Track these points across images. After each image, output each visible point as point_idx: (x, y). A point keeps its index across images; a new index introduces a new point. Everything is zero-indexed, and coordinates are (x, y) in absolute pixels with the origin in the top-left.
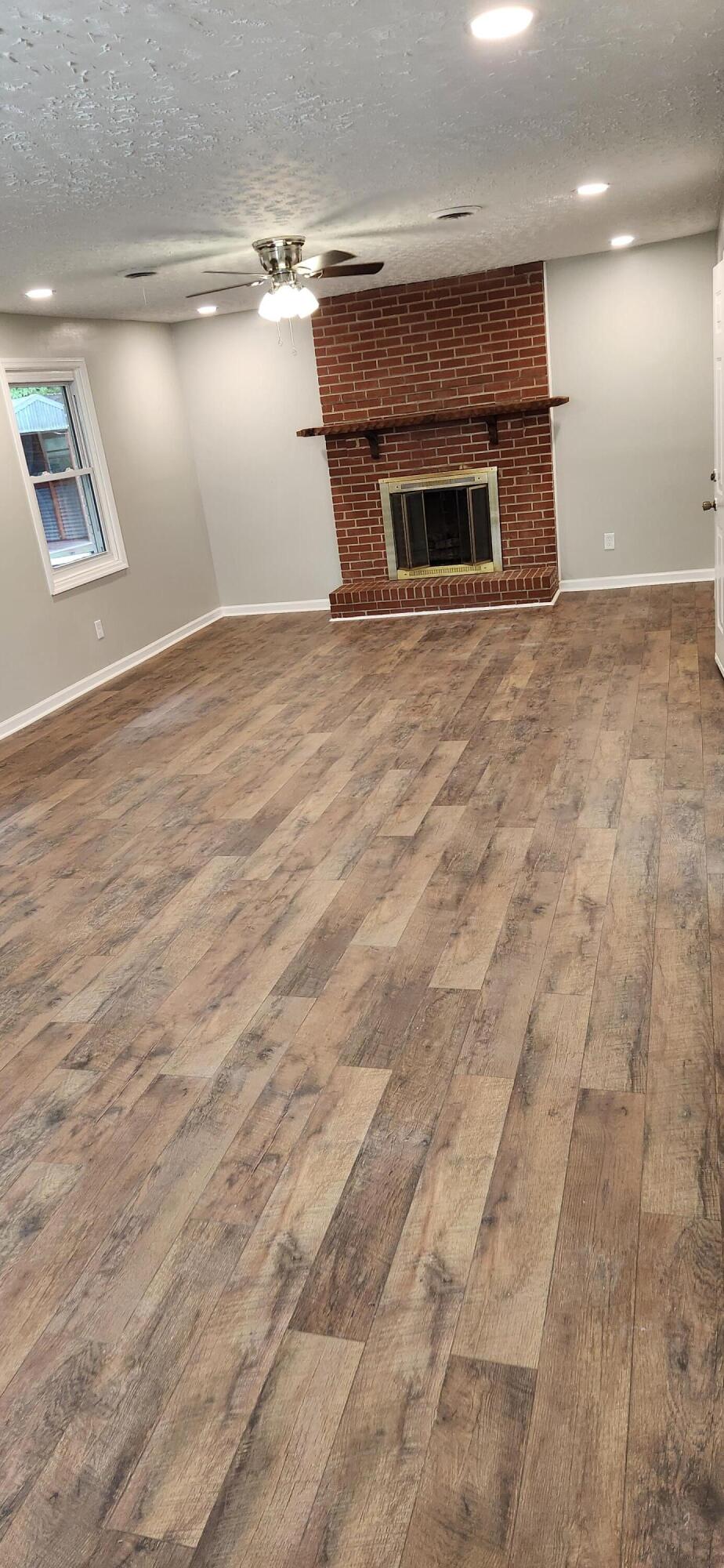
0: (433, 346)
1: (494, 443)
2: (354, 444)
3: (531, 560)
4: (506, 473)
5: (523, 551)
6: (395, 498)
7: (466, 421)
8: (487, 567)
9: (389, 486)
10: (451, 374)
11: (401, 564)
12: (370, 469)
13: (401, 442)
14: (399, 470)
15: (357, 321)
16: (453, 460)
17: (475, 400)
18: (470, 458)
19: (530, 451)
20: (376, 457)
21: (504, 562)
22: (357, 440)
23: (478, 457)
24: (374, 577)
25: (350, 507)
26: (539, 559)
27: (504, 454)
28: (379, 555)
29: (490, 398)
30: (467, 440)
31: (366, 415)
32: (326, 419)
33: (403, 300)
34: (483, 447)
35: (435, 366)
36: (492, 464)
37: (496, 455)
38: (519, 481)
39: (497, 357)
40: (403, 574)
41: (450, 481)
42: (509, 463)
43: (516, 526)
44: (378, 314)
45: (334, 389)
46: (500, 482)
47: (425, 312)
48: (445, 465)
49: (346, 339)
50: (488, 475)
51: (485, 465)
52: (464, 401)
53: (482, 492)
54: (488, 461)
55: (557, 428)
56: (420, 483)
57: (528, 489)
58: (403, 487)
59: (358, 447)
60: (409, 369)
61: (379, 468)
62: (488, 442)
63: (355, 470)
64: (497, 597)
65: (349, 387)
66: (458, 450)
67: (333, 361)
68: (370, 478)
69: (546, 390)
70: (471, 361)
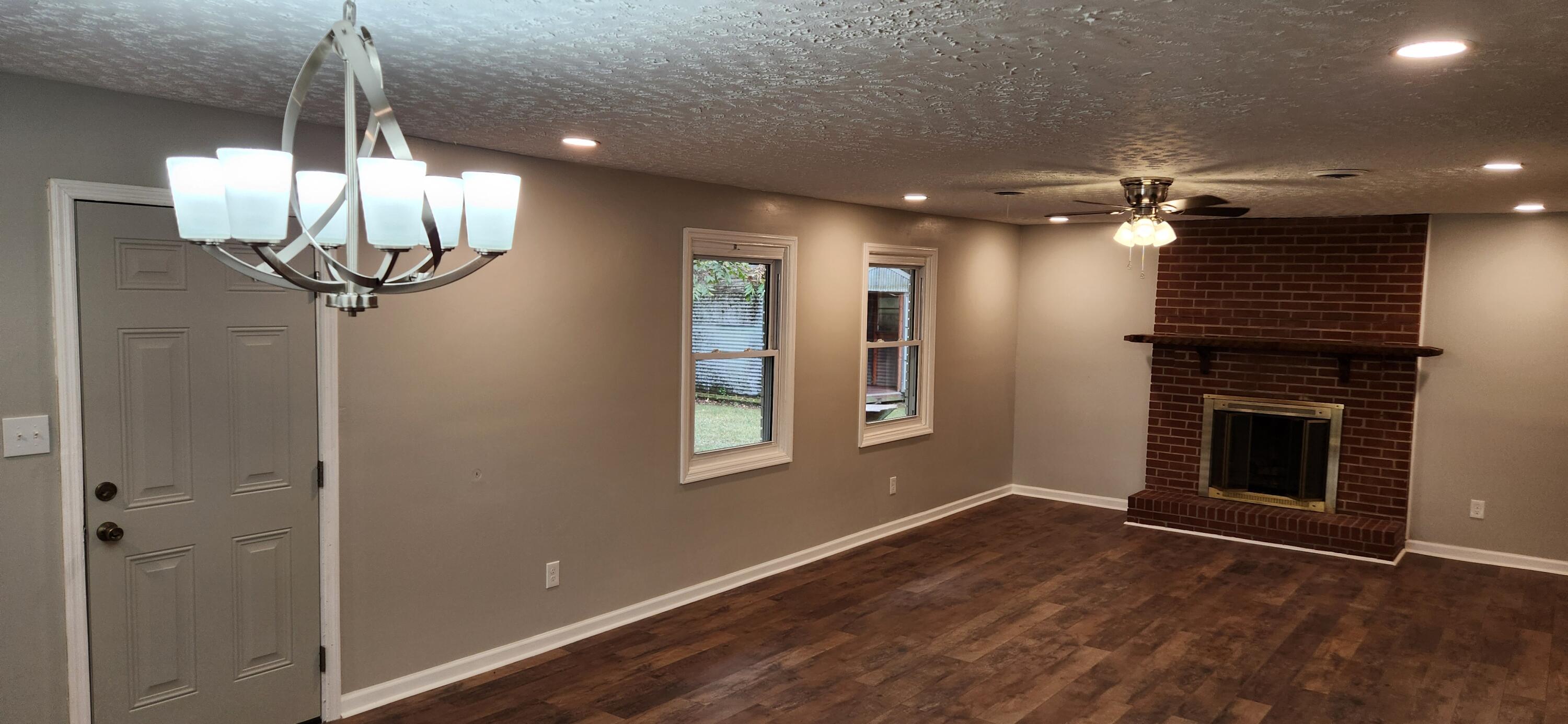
0: (1288, 278)
1: (1344, 380)
2: (1183, 356)
3: (1373, 509)
4: (1353, 413)
5: (1363, 498)
6: (1219, 416)
7: (1315, 354)
8: (1319, 506)
9: (1214, 402)
10: (1305, 306)
11: (1215, 481)
12: (1196, 382)
13: (1235, 363)
14: (1229, 389)
15: (1208, 245)
16: (1292, 389)
17: (1326, 335)
18: (1313, 391)
19: (1387, 396)
20: (1205, 372)
21: (1339, 504)
22: (1187, 353)
23: (1323, 391)
24: (1182, 489)
25: (1167, 415)
26: (1382, 510)
27: (1354, 394)
28: (1191, 468)
29: (1347, 336)
30: (1313, 372)
31: (1203, 331)
32: (1156, 328)
33: (1260, 232)
34: (1331, 383)
35: (1287, 296)
36: (1338, 401)
37: (1344, 393)
38: (1369, 424)
39: (1359, 298)
40: (1214, 493)
41: (1287, 410)
42: (1361, 404)
43: (1358, 470)
44: (1231, 241)
45: (1171, 303)
46: (1345, 421)
47: (1284, 246)
48: (1283, 393)
49: (1193, 259)
50: (1333, 411)
51: (1330, 401)
52: (1316, 334)
53: (1325, 425)
54: (1334, 397)
55: (1425, 377)
56: (1247, 405)
57: (1379, 434)
58: (1231, 405)
59: (1187, 359)
60: (1258, 295)
61: (1207, 383)
62: (1336, 378)
63: (1179, 381)
64: (1326, 541)
65: (1189, 303)
66: (1300, 380)
67: (1176, 277)
68: (1194, 391)
69: (1415, 338)
70: (1328, 298)
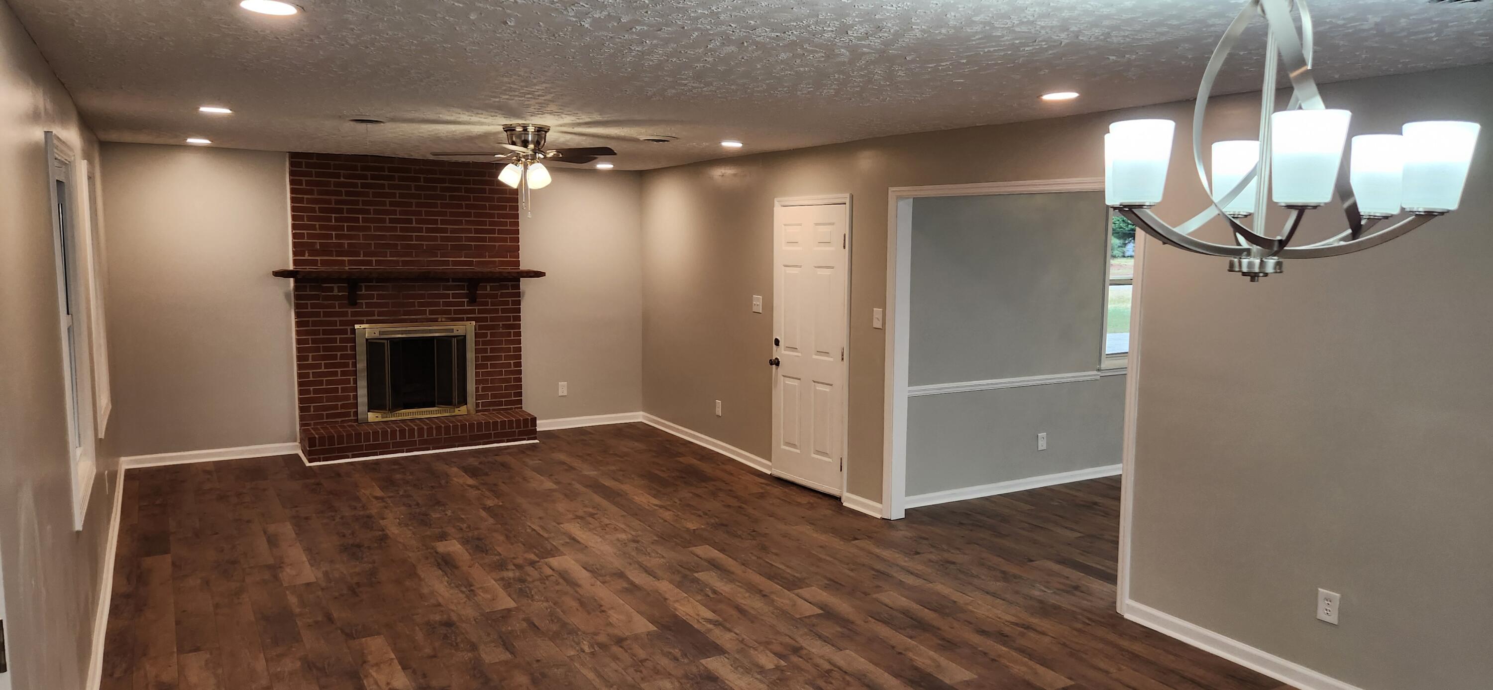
0: (419, 213)
1: (473, 301)
2: (331, 289)
3: (500, 403)
4: (481, 328)
5: (493, 396)
6: (373, 345)
7: (447, 280)
8: (463, 410)
9: (366, 330)
10: (435, 239)
11: (373, 406)
12: (345, 314)
13: (381, 292)
14: (376, 318)
15: (342, 179)
16: (432, 313)
17: (455, 263)
18: (448, 312)
19: (503, 311)
20: (353, 304)
21: (477, 405)
22: (335, 286)
23: (456, 312)
24: (340, 420)
25: (317, 350)
26: (507, 403)
27: (480, 311)
28: (348, 398)
29: (470, 263)
30: (448, 296)
31: (346, 264)
32: (296, 262)
33: (391, 170)
34: (462, 304)
35: (420, 230)
36: (469, 319)
37: (472, 311)
38: (492, 335)
39: (477, 231)
40: (372, 417)
41: (430, 331)
42: (485, 319)
43: (489, 373)
44: (365, 177)
45: (310, 236)
46: (476, 335)
47: (413, 184)
48: (424, 316)
49: (328, 193)
50: (467, 328)
51: (462, 320)
52: (446, 263)
53: (462, 340)
54: (466, 316)
55: (524, 293)
56: (399, 331)
57: (500, 342)
58: (381, 333)
59: (336, 292)
60: (395, 229)
61: (354, 314)
62: (466, 300)
63: (326, 314)
65: (330, 237)
66: (438, 304)
67: (313, 210)
68: (342, 323)
69: (518, 263)
70: (453, 231)
